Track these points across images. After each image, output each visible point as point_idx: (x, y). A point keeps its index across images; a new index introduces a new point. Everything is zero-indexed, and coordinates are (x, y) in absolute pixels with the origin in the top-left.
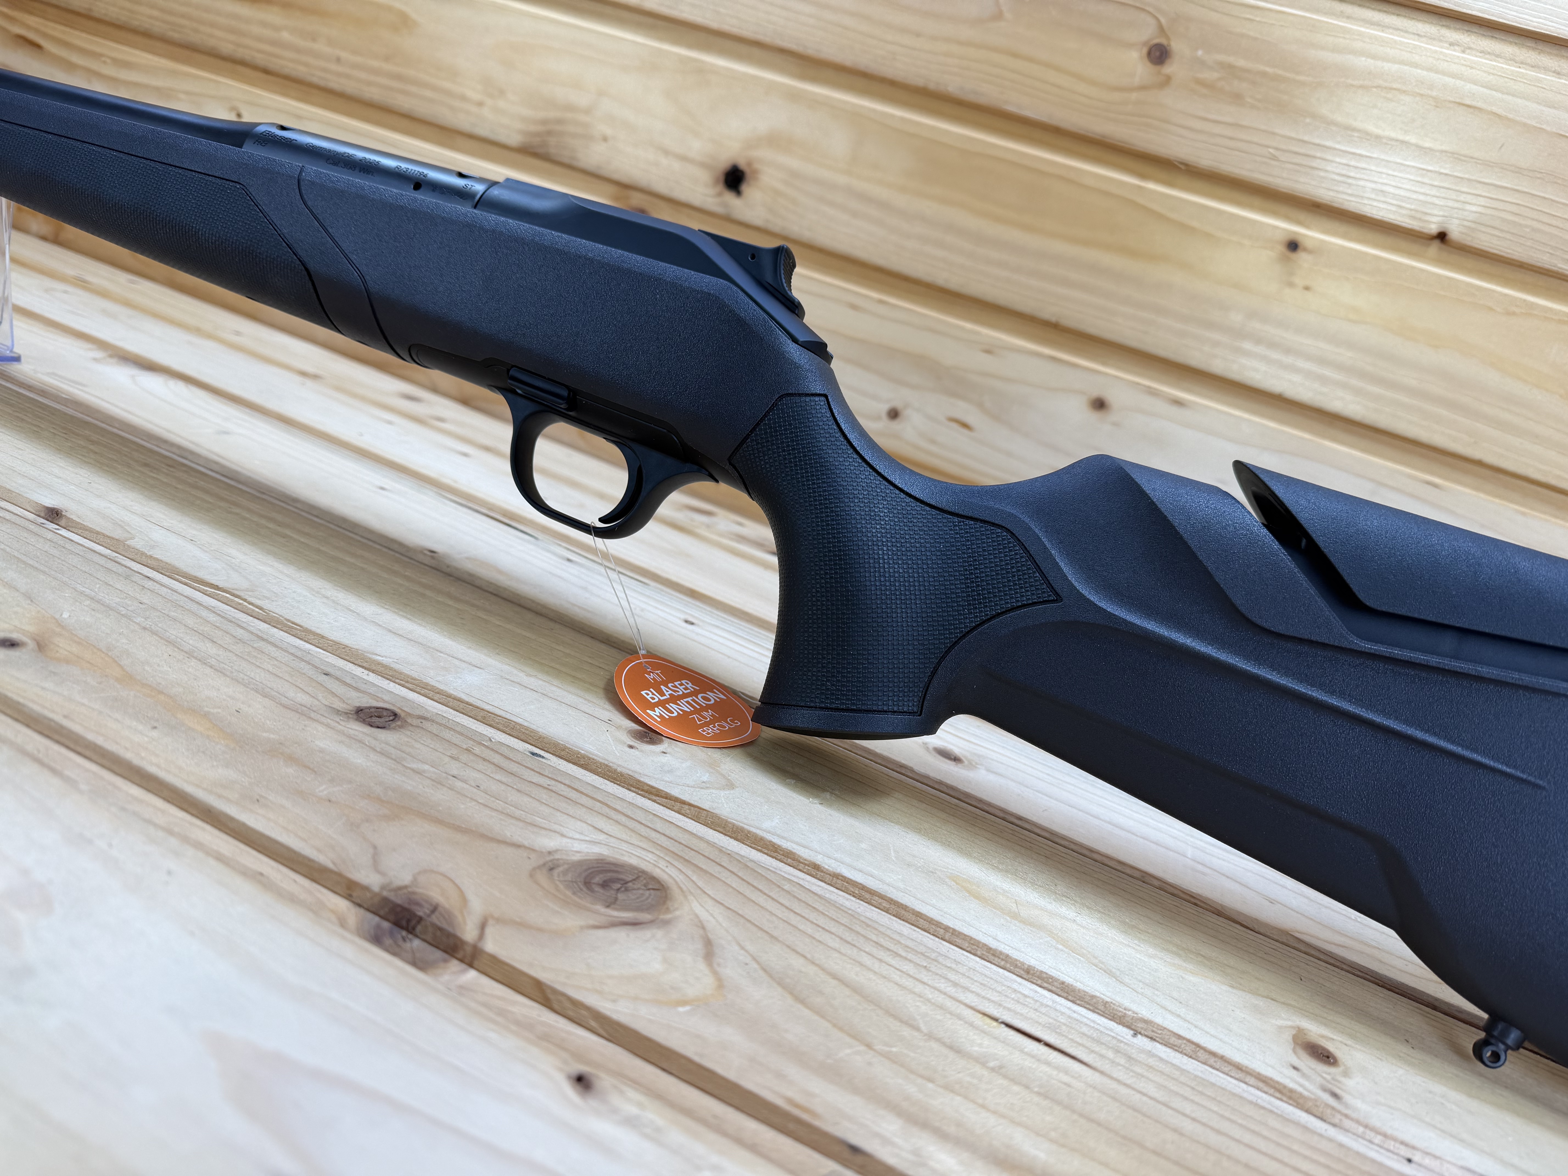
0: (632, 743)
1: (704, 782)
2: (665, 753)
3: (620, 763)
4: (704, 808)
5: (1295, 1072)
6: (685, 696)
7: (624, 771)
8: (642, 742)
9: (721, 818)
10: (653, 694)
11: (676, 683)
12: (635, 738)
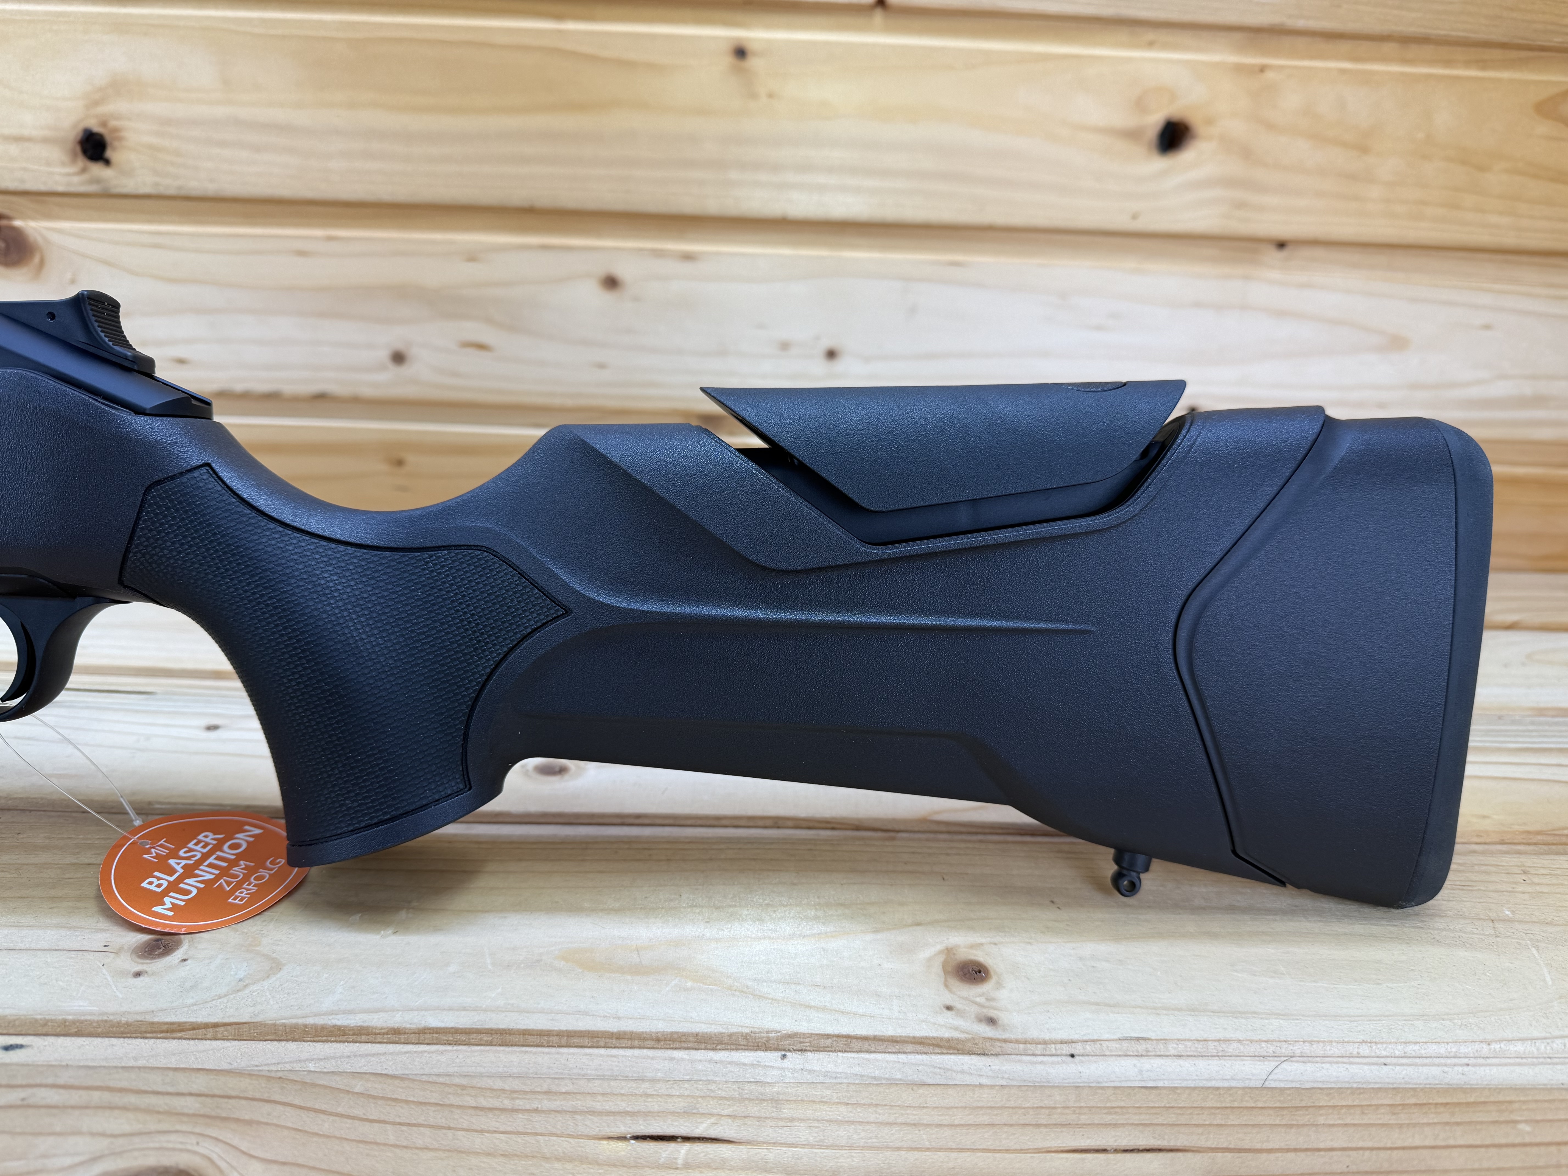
0: (138, 968)
1: (240, 980)
2: (185, 960)
3: (124, 1009)
4: (244, 1020)
5: (949, 1013)
6: (205, 856)
7: (131, 1018)
8: (153, 958)
9: (268, 1025)
10: (159, 879)
11: (191, 845)
12: (142, 957)
